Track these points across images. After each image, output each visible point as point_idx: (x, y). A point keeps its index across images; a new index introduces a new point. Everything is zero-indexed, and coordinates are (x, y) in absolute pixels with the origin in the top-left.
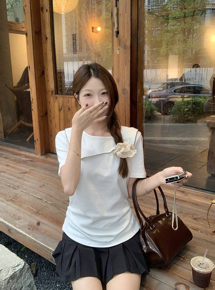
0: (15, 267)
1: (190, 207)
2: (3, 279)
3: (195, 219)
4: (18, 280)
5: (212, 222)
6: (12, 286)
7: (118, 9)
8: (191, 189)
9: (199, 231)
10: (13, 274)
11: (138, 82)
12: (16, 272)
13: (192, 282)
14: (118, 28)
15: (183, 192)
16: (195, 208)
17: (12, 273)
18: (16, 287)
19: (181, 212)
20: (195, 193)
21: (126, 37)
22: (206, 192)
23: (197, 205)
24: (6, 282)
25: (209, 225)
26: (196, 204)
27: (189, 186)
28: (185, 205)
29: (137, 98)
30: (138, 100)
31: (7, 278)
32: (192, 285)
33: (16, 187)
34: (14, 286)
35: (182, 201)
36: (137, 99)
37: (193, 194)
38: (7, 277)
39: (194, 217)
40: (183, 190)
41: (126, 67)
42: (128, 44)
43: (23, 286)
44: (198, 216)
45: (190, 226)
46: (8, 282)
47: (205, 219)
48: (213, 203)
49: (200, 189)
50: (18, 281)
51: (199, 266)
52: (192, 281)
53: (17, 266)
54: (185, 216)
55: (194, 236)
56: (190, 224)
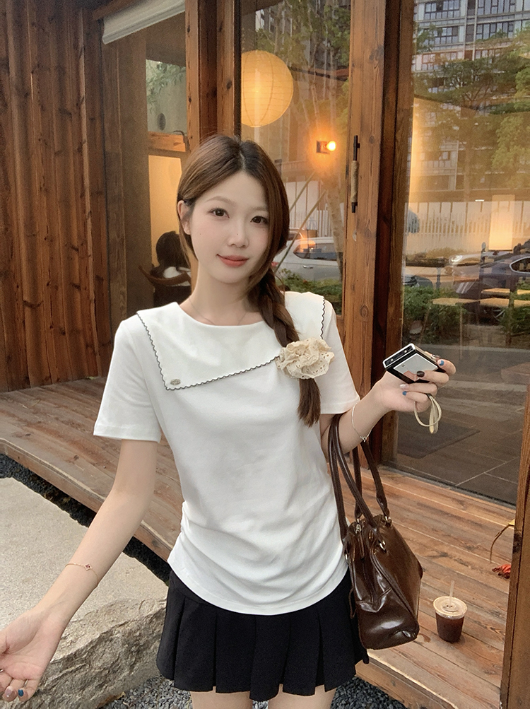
1: (466, 528)
2: (145, 615)
3: (469, 548)
5: (497, 555)
6: (155, 629)
7: (358, 165)
8: (478, 498)
9: (470, 567)
10: (159, 611)
11: (390, 294)
13: (435, 634)
14: (356, 196)
15: (461, 502)
16: (474, 531)
17: (158, 609)
19: (449, 536)
20: (483, 506)
21: (369, 215)
22: (505, 506)
23: (481, 526)
25: (491, 559)
26: (479, 525)
27: (476, 493)
28: (458, 525)
29: (388, 321)
30: (389, 326)
31: (151, 615)
32: (436, 637)
33: (161, 471)
34: (158, 630)
35: (455, 517)
36: (386, 325)
37: (479, 508)
38: (150, 613)
39: (468, 545)
40: (463, 499)
41: (367, 269)
42: (373, 228)
44: (476, 543)
45: (456, 558)
46: (151, 621)
47: (486, 550)
48: (510, 525)
49: (495, 499)
51: (444, 608)
52: (436, 632)
54: (451, 542)
55: (458, 574)
56: (458, 555)
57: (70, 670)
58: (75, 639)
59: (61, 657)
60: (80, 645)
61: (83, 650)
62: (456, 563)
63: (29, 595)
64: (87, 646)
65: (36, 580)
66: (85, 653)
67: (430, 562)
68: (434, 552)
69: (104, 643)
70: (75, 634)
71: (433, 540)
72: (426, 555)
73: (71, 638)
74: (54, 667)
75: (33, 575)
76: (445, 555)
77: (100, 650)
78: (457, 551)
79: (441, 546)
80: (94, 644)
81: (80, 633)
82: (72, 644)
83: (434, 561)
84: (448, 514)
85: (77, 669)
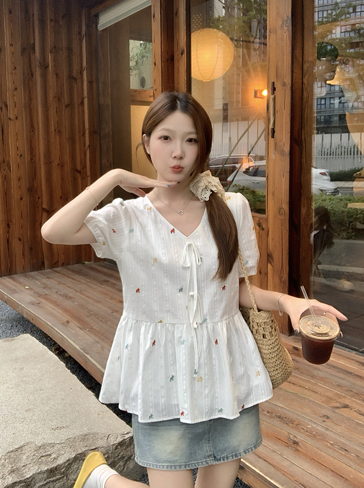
0: (125, 434)
2: (112, 444)
4: (127, 448)
6: (120, 453)
10: (122, 441)
12: (125, 440)
18: (125, 455)
19: (351, 391)
24: (114, 447)
31: (116, 444)
34: (122, 454)
43: (132, 455)
45: (355, 410)
46: (116, 448)
50: (127, 450)
53: (127, 434)
54: (352, 396)
55: (356, 422)
56: (357, 407)
57: (52, 479)
58: (57, 457)
59: (46, 469)
60: (61, 461)
61: (62, 465)
62: (356, 414)
63: (29, 420)
64: (65, 463)
65: (36, 410)
66: (64, 467)
67: (334, 412)
68: (338, 404)
69: (78, 461)
70: (57, 453)
71: (337, 394)
72: (331, 405)
73: (54, 456)
74: (41, 476)
75: (34, 406)
76: (346, 406)
77: (75, 466)
78: (357, 404)
79: (343, 399)
80: (70, 462)
81: (61, 452)
82: (55, 460)
83: (337, 411)
84: (351, 373)
85: (57, 479)
